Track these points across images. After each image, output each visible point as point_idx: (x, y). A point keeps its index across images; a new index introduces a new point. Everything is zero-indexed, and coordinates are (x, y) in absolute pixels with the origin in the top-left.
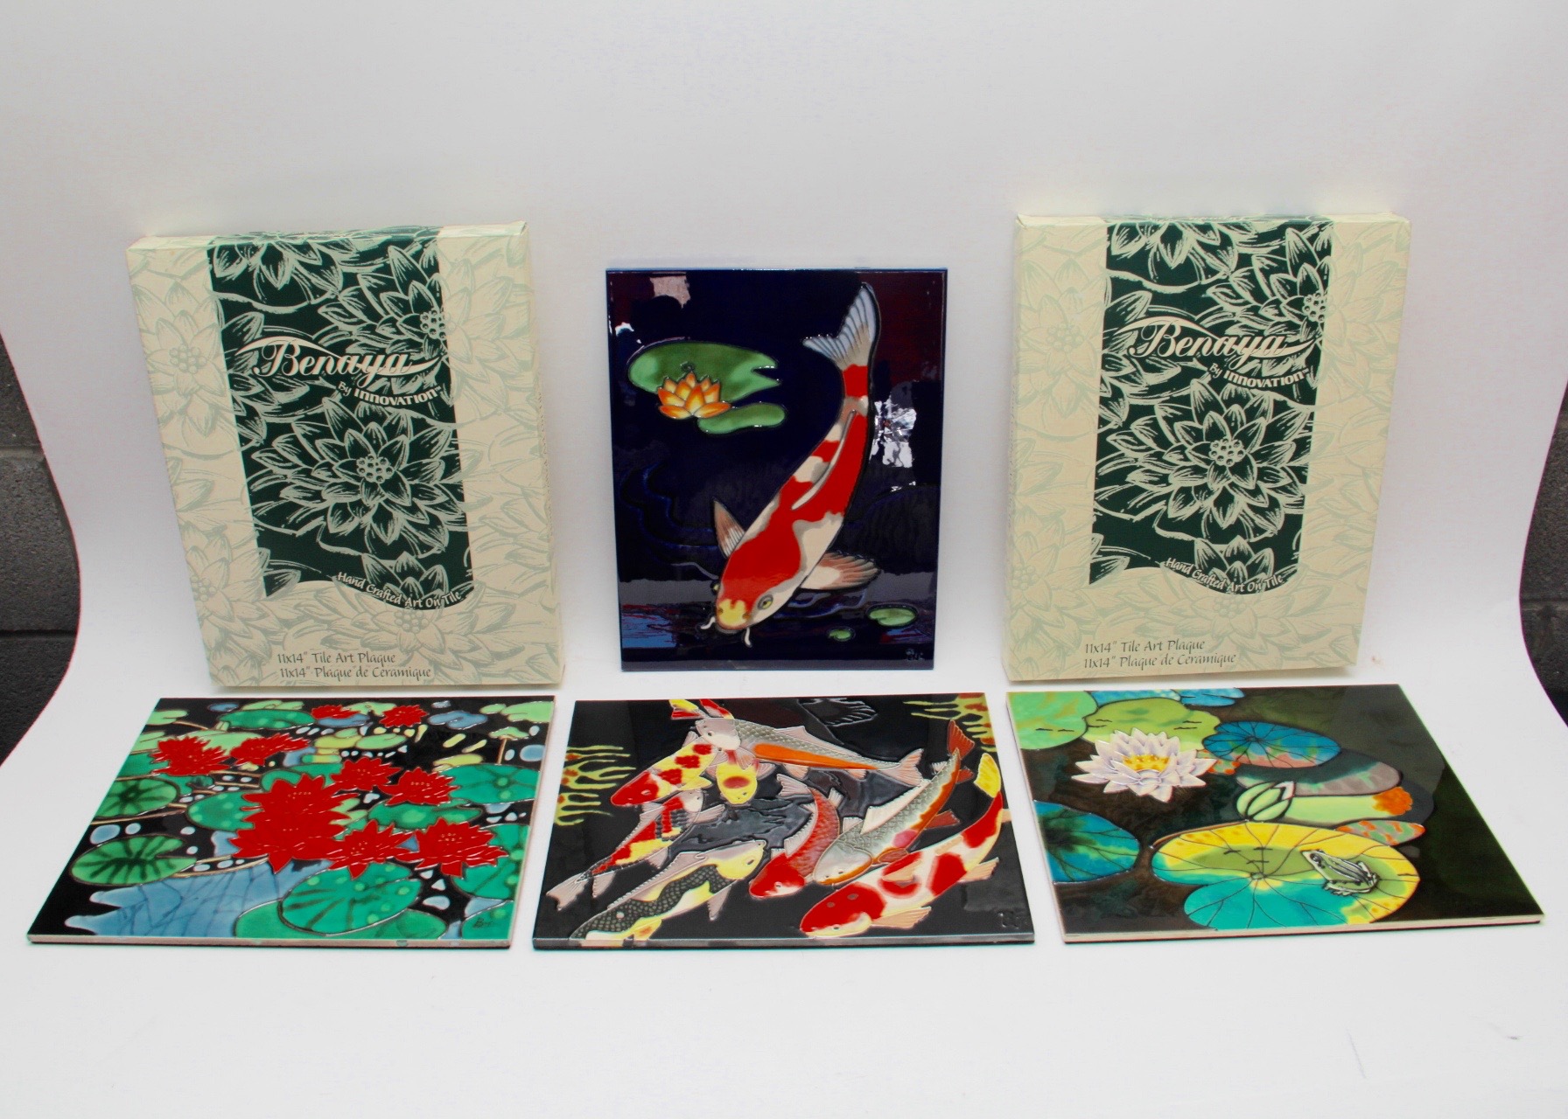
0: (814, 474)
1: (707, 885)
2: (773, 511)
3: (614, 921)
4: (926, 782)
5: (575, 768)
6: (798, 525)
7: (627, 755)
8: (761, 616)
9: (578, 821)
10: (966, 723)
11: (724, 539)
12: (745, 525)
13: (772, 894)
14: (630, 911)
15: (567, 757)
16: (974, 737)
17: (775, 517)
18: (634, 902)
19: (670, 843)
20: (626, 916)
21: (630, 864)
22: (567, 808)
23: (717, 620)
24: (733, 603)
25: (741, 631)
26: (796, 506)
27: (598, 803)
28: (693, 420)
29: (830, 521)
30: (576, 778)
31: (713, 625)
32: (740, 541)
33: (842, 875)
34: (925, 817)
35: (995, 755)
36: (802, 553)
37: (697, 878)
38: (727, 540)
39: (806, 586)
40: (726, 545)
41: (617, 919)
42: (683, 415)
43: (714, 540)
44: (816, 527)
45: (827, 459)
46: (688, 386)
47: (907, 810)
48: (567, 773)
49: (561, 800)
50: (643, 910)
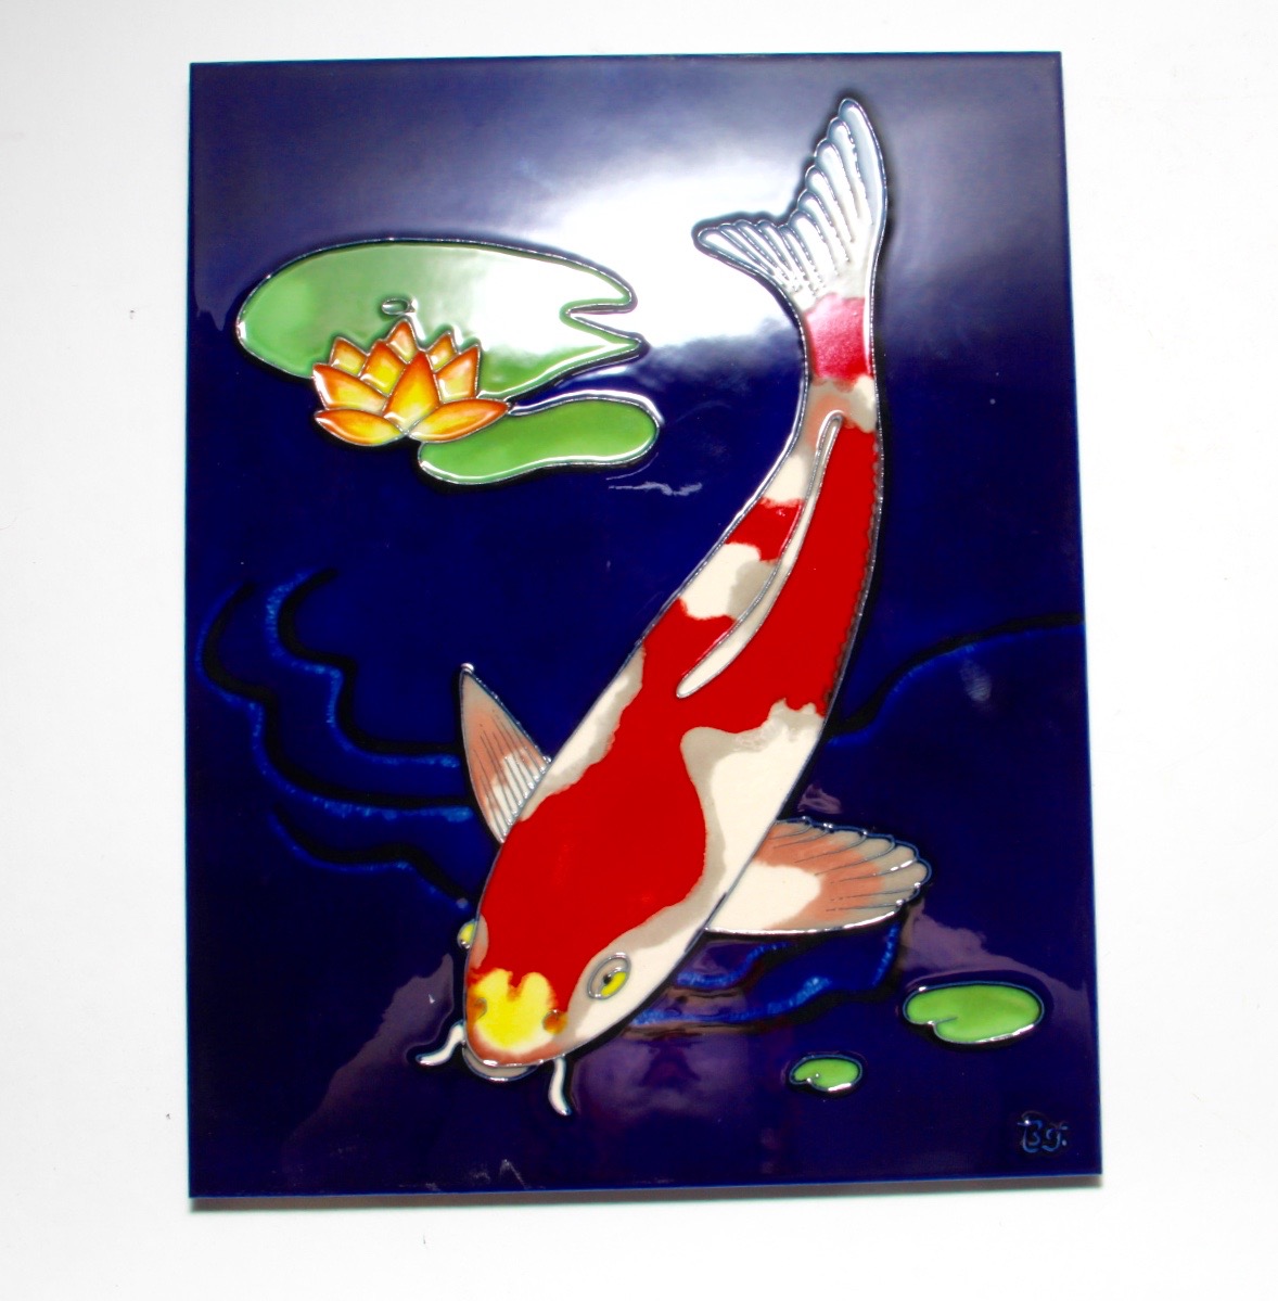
0: (737, 591)
2: (626, 702)
6: (697, 742)
8: (594, 1018)
11: (488, 789)
12: (550, 740)
17: (630, 717)
23: (471, 1035)
24: (515, 982)
25: (541, 1074)
26: (689, 686)
28: (407, 449)
29: (785, 730)
31: (459, 1048)
32: (532, 793)
36: (709, 826)
38: (497, 791)
39: (722, 924)
40: (495, 805)
42: (377, 435)
43: (460, 789)
44: (747, 748)
45: (771, 552)
46: (394, 355)
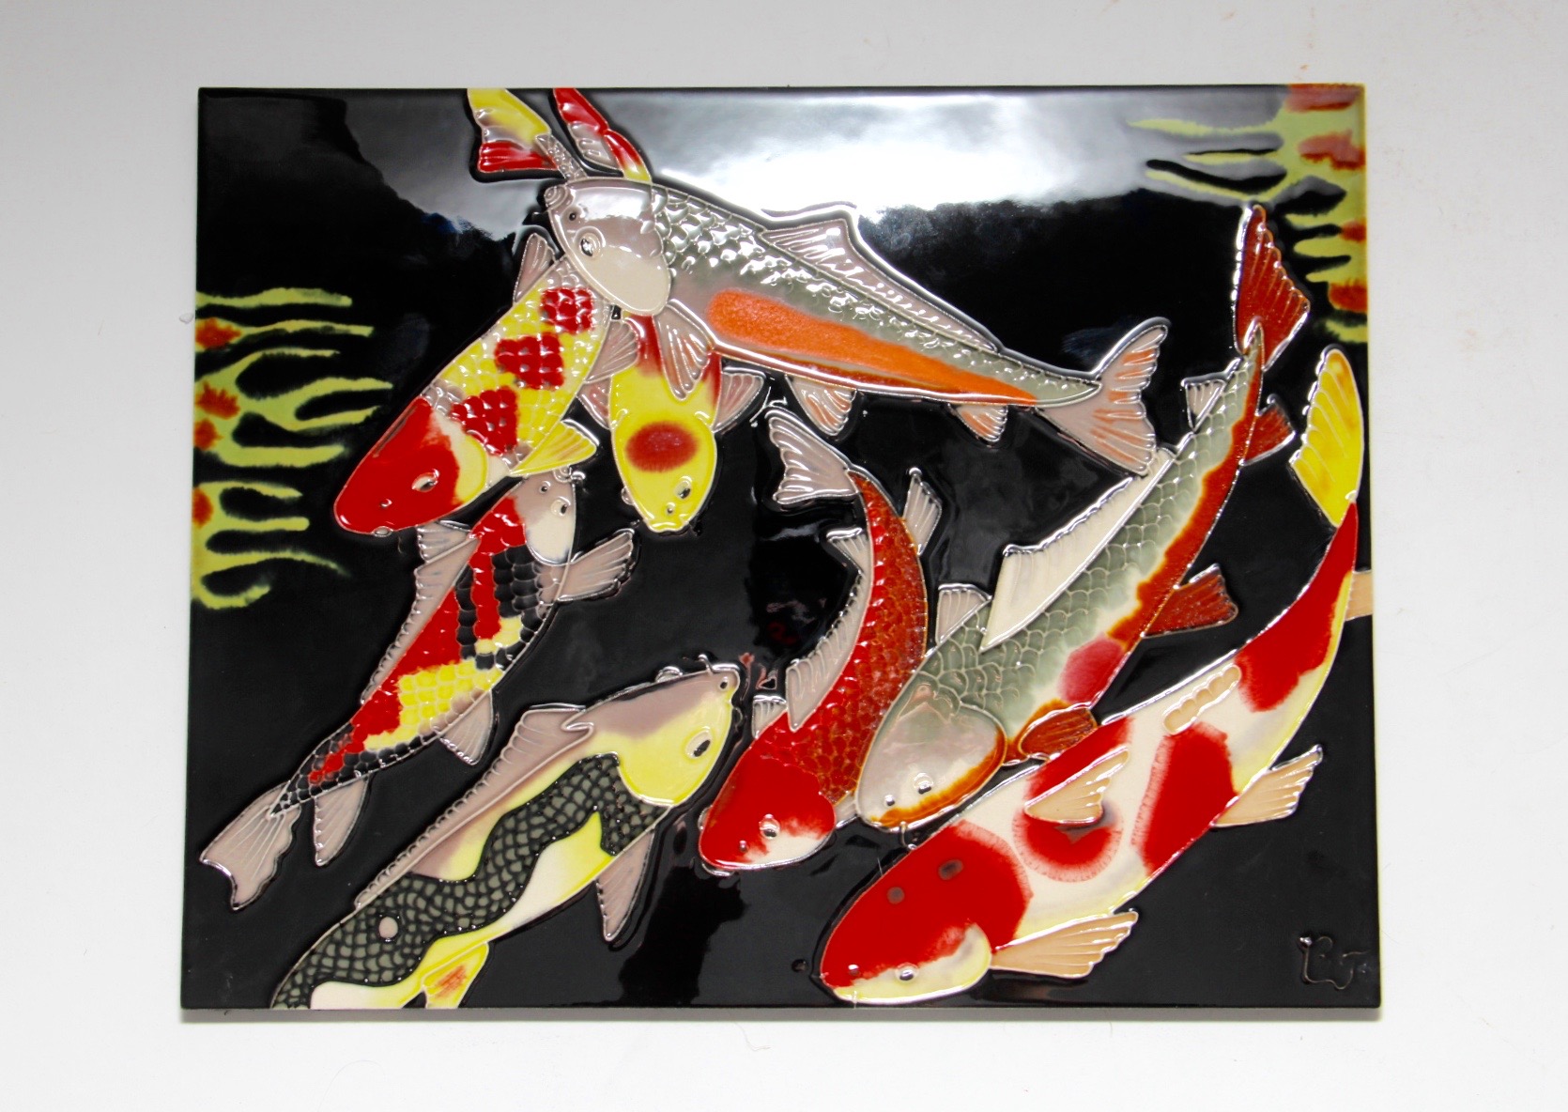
1: (594, 827)
3: (375, 948)
4: (1164, 461)
5: (225, 380)
7: (365, 331)
9: (257, 592)
10: (1299, 221)
13: (756, 861)
14: (411, 914)
15: (201, 337)
16: (1314, 277)
18: (418, 884)
19: (496, 674)
20: (402, 930)
21: (402, 749)
22: (223, 542)
27: (300, 524)
30: (233, 422)
33: (927, 794)
34: (1150, 593)
35: (1358, 356)
37: (570, 799)
41: (381, 940)
47: (1106, 563)
48: (211, 401)
49: (201, 510)
50: (442, 909)
